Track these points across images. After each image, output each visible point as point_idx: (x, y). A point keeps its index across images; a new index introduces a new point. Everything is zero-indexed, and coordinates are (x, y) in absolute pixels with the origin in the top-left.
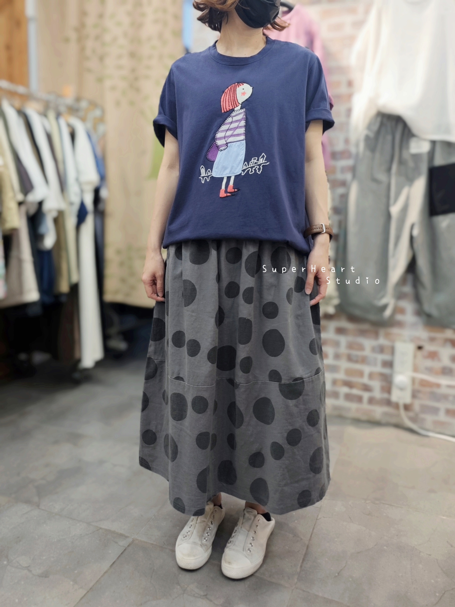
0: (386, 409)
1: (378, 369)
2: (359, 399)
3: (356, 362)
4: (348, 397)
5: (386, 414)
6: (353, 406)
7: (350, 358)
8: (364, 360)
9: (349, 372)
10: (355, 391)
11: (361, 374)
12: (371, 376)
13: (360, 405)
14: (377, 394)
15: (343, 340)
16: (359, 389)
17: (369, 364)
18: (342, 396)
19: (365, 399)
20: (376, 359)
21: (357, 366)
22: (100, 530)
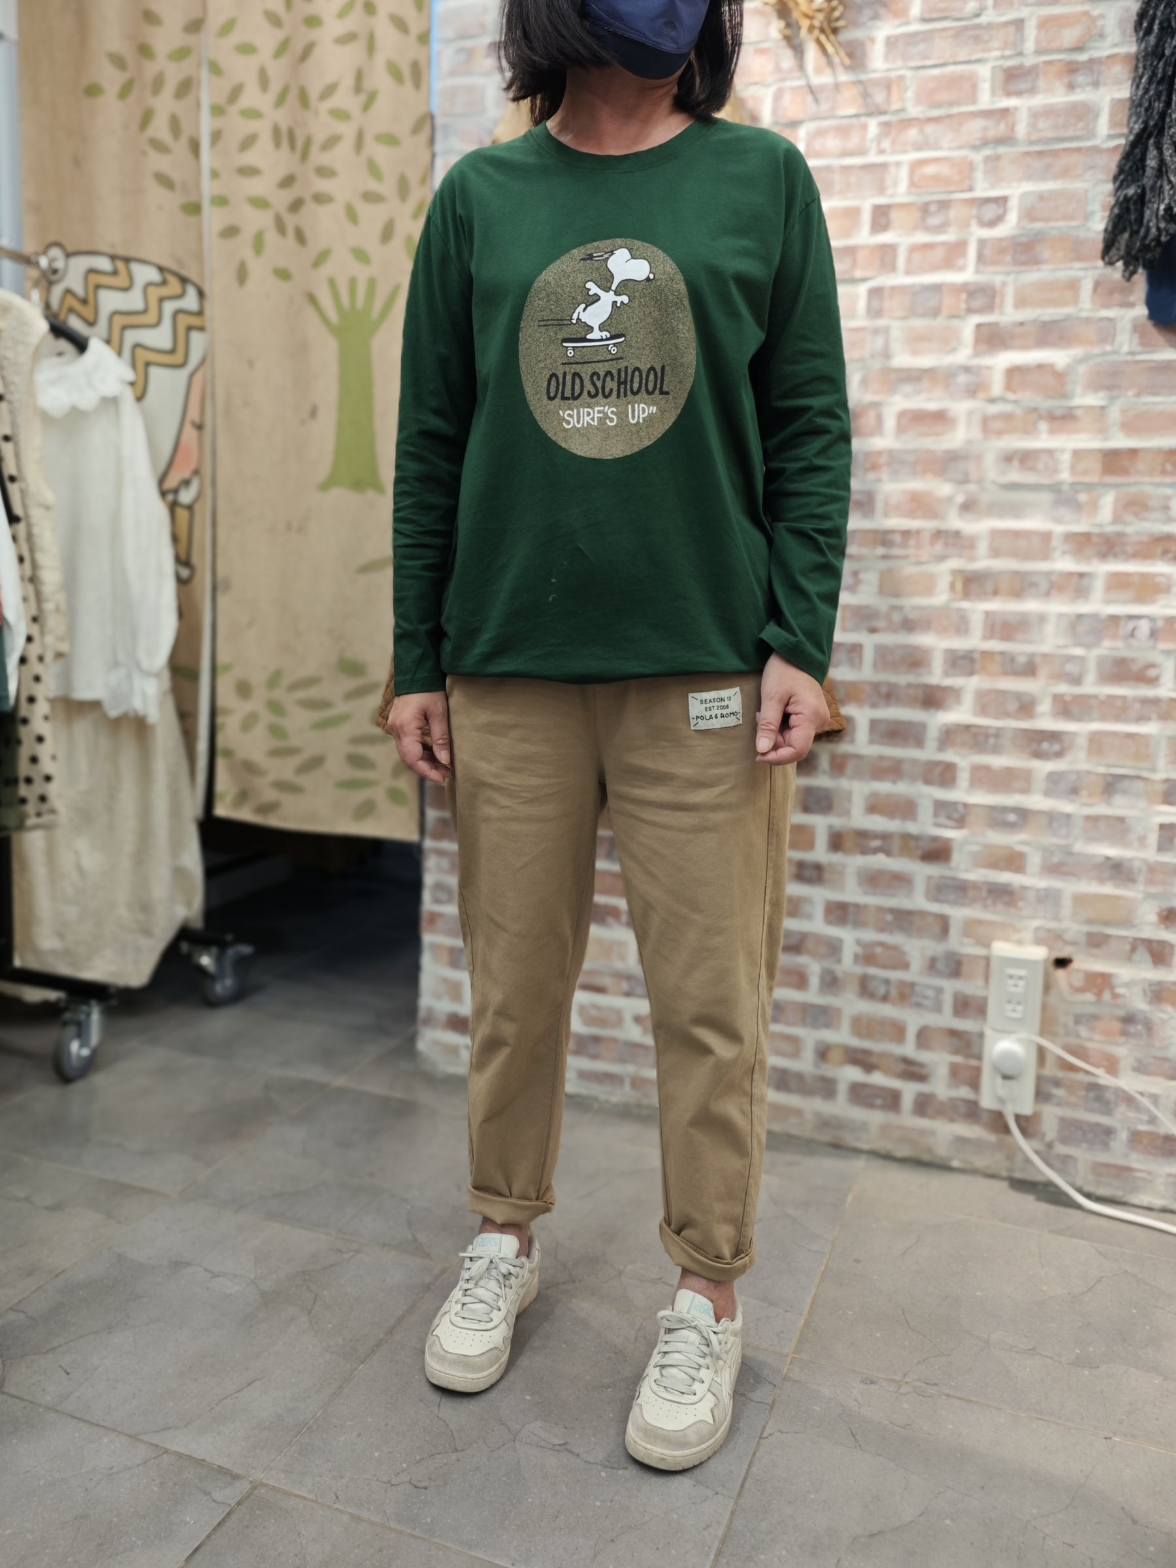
0: (962, 1129)
1: (946, 1019)
2: (892, 1100)
3: (885, 998)
4: (859, 1093)
5: (961, 1141)
6: (876, 1118)
7: (865, 988)
8: (906, 994)
9: (861, 1026)
10: (878, 1079)
11: (898, 1031)
12: (924, 1037)
13: (891, 1117)
14: (941, 1088)
15: (849, 937)
16: (888, 1072)
17: (918, 1005)
18: (842, 1090)
19: (907, 1102)
20: (939, 991)
21: (887, 1011)
22: (165, 1456)
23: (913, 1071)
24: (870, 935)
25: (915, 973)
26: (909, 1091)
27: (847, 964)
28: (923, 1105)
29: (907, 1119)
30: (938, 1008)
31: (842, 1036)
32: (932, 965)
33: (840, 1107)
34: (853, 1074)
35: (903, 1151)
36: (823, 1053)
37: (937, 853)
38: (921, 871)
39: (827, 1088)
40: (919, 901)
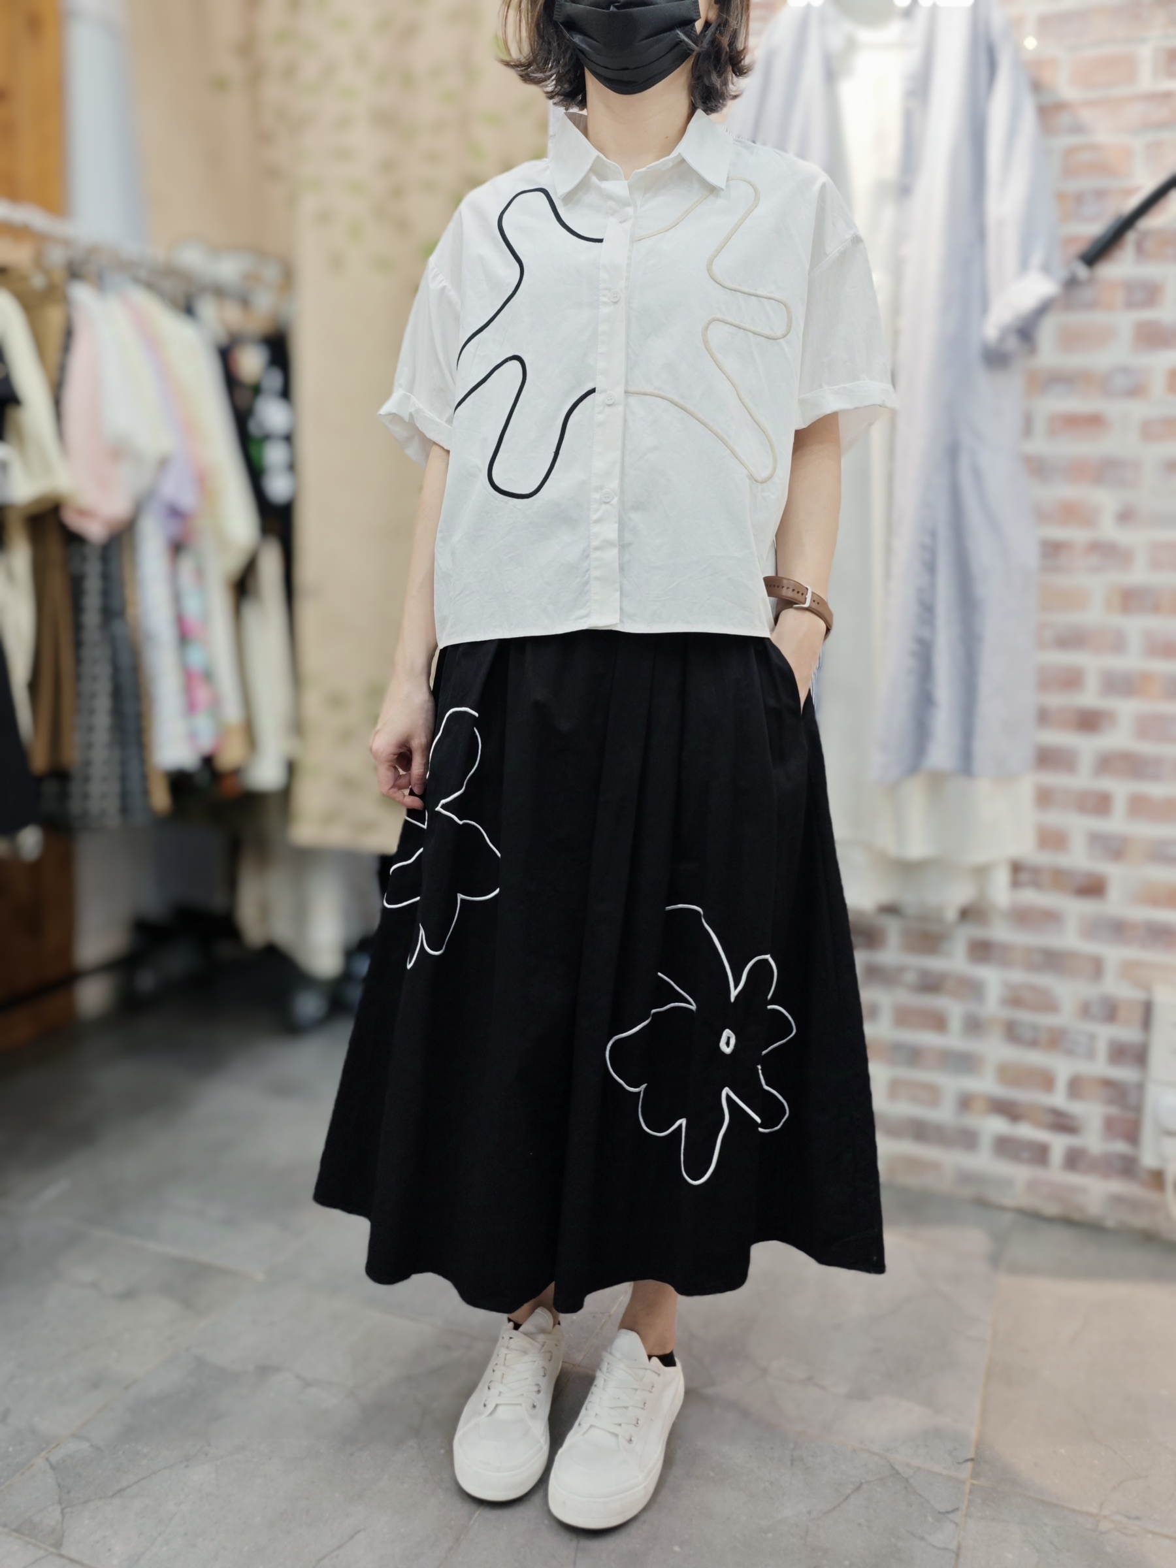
0: (1117, 1186)
1: (1100, 1067)
2: (1040, 1154)
3: (1034, 1044)
4: (1005, 1147)
5: (1117, 1200)
6: (1020, 1173)
7: (1012, 1033)
8: (1056, 1040)
9: (1010, 1074)
10: (1026, 1131)
11: (1046, 1081)
12: (1076, 1087)
13: (1039, 1173)
14: (1094, 1141)
15: (993, 978)
16: (1038, 1124)
17: (1070, 1052)
18: (986, 1142)
19: (1057, 1154)
20: (1092, 1037)
21: (1035, 1058)
23: (1063, 1123)
24: (1017, 976)
25: (1065, 1017)
26: (1059, 1144)
27: (992, 1006)
28: (1074, 1160)
29: (1056, 1173)
30: (1091, 1055)
31: (985, 1084)
32: (1085, 1011)
33: (983, 1161)
34: (996, 1125)
35: (1052, 1209)
36: (965, 1102)
37: (1093, 888)
38: (1076, 909)
39: (968, 1140)
40: (1070, 939)
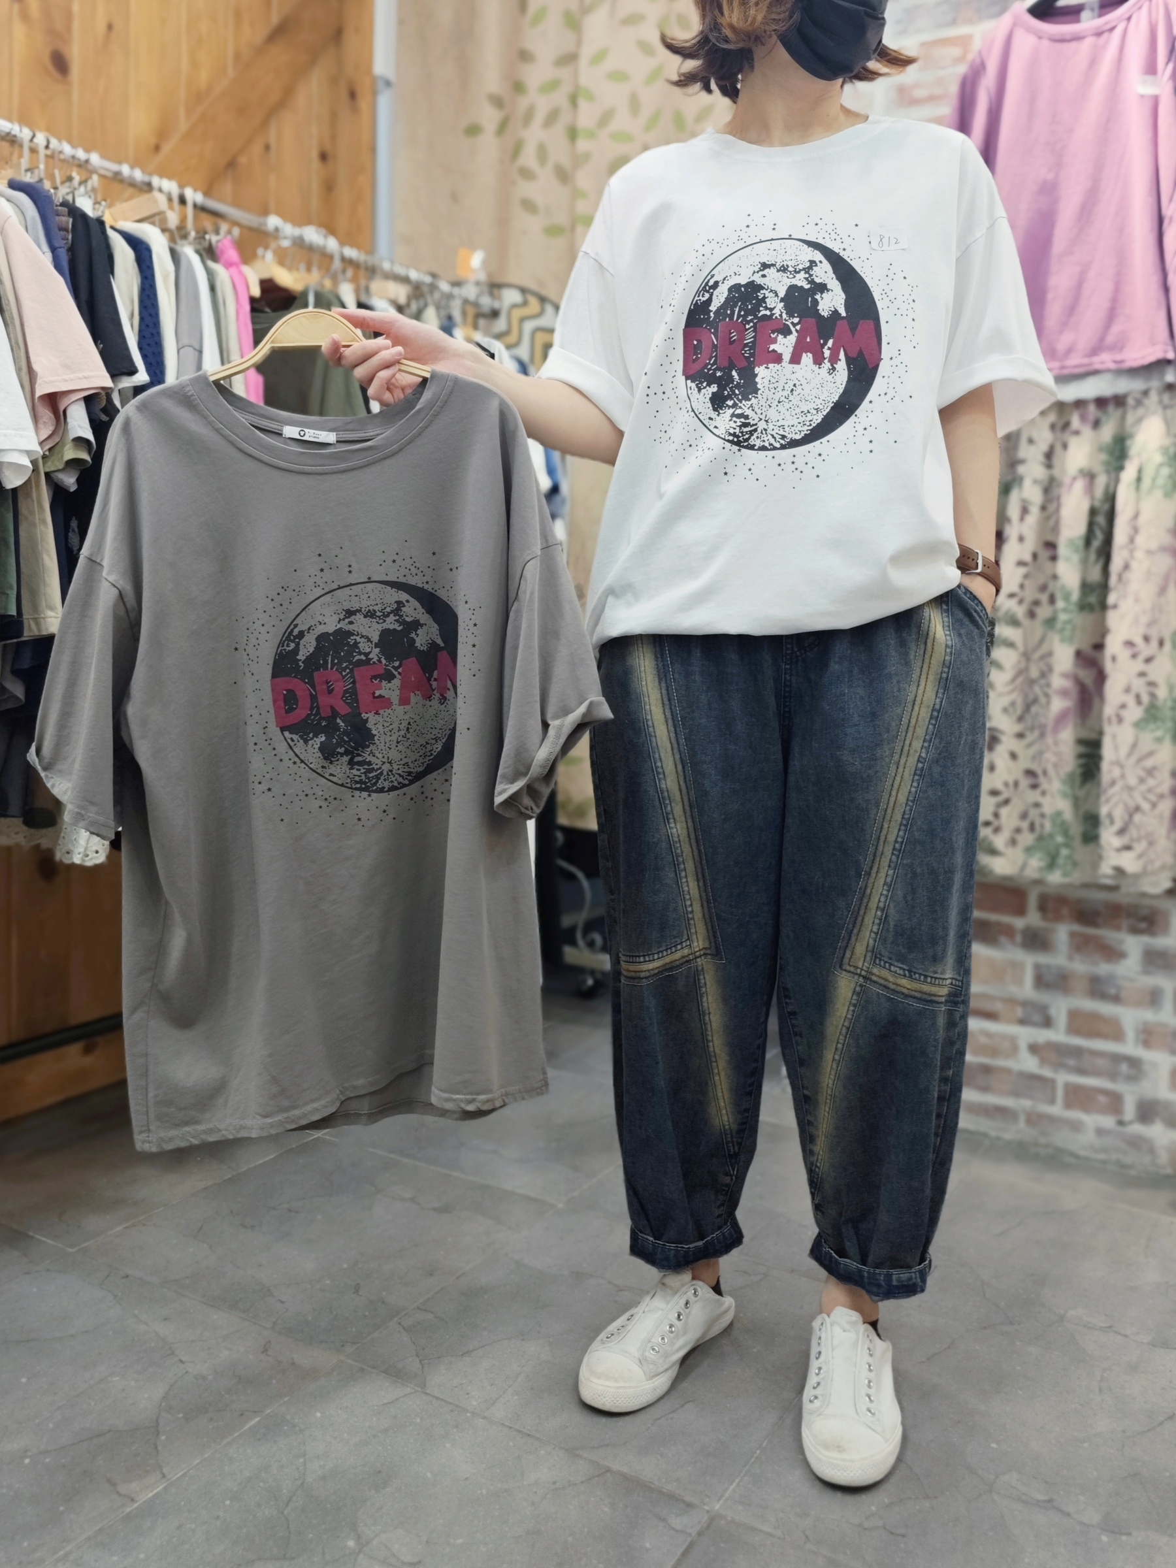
22: (608, 1474)
